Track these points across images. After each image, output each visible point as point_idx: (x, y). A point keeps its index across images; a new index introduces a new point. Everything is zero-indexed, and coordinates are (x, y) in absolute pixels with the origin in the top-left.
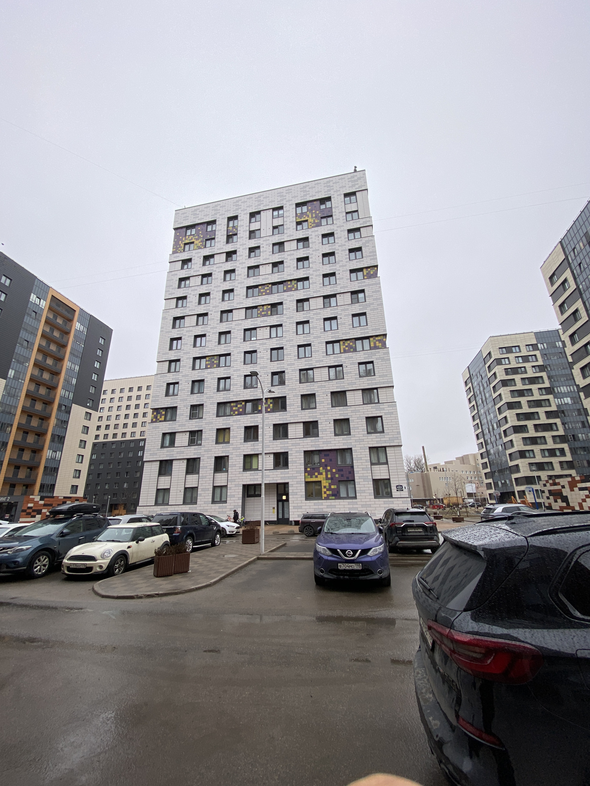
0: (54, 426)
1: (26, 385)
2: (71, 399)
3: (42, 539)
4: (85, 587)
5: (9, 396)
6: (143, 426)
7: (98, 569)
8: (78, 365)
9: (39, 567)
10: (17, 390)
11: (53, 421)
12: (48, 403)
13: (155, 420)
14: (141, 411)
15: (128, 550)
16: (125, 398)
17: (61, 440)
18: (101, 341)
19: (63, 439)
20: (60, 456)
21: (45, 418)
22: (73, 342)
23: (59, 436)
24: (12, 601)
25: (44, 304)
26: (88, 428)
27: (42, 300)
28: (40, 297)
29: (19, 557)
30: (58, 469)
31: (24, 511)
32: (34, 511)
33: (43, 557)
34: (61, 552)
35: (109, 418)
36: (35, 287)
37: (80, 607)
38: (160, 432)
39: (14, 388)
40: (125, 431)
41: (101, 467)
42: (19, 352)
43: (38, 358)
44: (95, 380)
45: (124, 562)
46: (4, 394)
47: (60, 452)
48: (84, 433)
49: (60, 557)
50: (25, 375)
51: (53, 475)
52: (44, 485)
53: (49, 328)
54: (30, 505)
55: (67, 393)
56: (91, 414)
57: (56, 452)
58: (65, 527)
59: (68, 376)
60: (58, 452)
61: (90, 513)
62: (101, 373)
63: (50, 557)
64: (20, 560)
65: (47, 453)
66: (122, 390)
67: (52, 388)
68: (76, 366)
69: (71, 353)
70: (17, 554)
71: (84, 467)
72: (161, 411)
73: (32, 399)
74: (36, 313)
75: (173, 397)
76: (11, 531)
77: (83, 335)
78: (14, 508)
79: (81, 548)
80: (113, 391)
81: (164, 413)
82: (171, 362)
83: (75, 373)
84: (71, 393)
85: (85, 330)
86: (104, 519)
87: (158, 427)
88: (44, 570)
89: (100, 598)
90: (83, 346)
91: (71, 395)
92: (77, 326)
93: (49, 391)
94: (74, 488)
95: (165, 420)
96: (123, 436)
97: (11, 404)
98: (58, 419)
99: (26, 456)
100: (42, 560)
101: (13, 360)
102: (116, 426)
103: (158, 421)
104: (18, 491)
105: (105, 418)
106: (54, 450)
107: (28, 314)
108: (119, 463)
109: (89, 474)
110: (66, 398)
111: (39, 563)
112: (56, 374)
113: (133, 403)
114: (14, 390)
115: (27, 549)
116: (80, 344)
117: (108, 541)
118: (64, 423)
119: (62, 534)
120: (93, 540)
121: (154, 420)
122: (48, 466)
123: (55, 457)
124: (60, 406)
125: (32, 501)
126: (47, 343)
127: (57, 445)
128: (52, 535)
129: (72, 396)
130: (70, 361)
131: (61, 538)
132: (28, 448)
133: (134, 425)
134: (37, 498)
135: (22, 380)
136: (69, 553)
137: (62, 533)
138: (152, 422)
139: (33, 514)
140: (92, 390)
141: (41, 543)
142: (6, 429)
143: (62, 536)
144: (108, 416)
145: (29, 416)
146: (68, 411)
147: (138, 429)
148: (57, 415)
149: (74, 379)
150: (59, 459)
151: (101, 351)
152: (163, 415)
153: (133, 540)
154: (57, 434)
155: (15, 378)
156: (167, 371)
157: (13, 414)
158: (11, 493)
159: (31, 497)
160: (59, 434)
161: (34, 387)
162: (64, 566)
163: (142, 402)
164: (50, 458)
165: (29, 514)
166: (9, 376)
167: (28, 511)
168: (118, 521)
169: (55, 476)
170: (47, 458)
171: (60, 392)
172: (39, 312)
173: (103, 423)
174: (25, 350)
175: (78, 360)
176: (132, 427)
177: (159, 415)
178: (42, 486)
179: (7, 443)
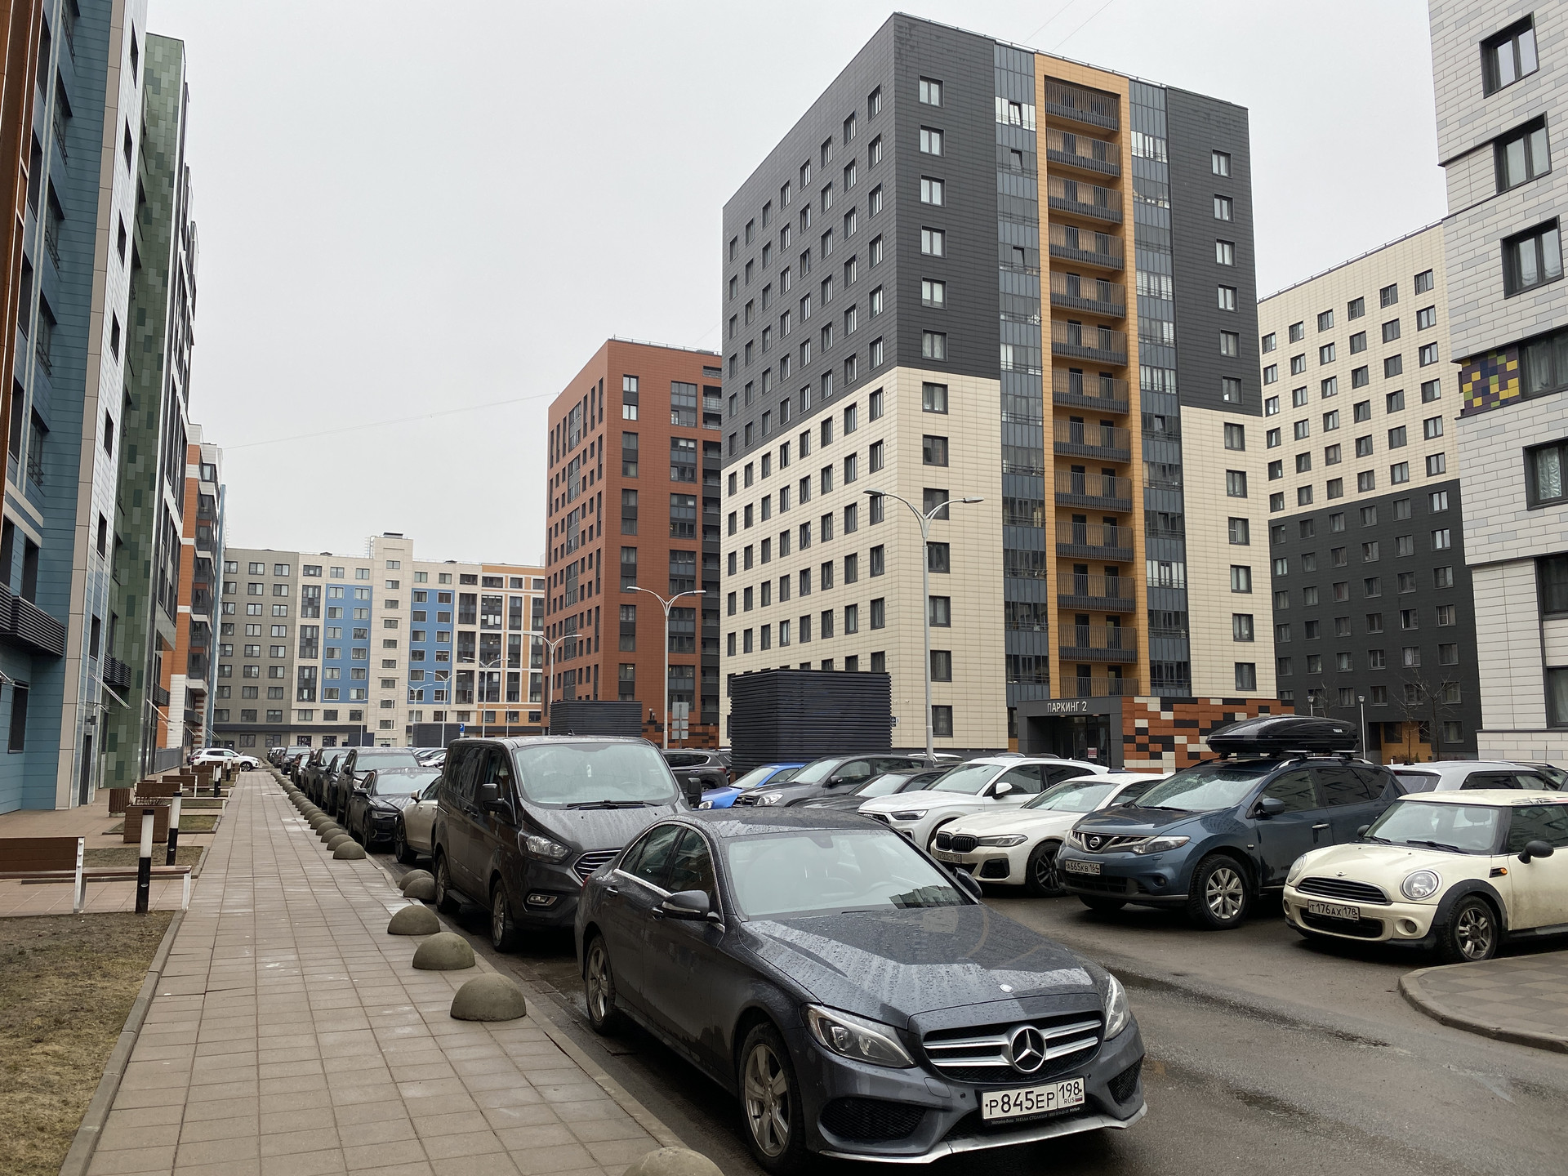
0: (1146, 485)
1: (1047, 381)
2: (1174, 392)
3: (1208, 819)
4: (1374, 981)
5: (1015, 423)
6: (1432, 433)
7: (1402, 932)
8: (1166, 276)
9: (1220, 899)
10: (1031, 401)
11: (1139, 473)
12: (1114, 419)
13: (1480, 402)
14: (1410, 380)
15: (1493, 882)
16: (1343, 346)
17: (1174, 526)
18: (1219, 166)
19: (1177, 523)
20: (1182, 578)
21: (1116, 469)
22: (1137, 203)
23: (1166, 515)
24: (1178, 981)
25: (1033, 116)
26: (1243, 474)
27: (1024, 106)
28: (1018, 100)
29: (1163, 866)
30: (1186, 614)
31: (1129, 739)
32: (1154, 739)
33: (1224, 872)
34: (1270, 863)
35: (1299, 428)
36: (997, 72)
37: (1379, 1038)
38: (1510, 445)
39: (1021, 397)
40: (1365, 464)
41: (1313, 599)
42: (1009, 290)
43: (1056, 290)
44: (1230, 308)
45: (1489, 921)
46: (1004, 419)
47: (1181, 565)
48: (1234, 495)
49: (1270, 879)
50: (1038, 351)
51: (1177, 634)
52: (1160, 667)
53: (1063, 185)
54: (1141, 723)
55: (1157, 375)
56: (1241, 427)
57: (1169, 565)
58: (1265, 789)
59: (1147, 321)
60: (1174, 565)
61: (1327, 750)
62: (1241, 277)
63: (1244, 875)
64: (1166, 872)
65: (1147, 572)
66: (1323, 319)
67: (1114, 371)
68: (1163, 279)
69: (1138, 242)
70: (1157, 856)
71: (1260, 604)
72: (1501, 360)
73: (1073, 419)
74: (1019, 153)
75: (1544, 289)
76: (1121, 793)
77: (1159, 165)
78: (1102, 731)
79: (1329, 856)
80: (1294, 331)
81: (1512, 365)
82: (1501, 143)
83: (1165, 303)
84: (1167, 372)
85: (1161, 148)
86: (1376, 771)
87: (1502, 429)
88: (1234, 909)
89: (1435, 1025)
90: (1167, 206)
91: (1171, 381)
92: (1134, 144)
93: (1107, 382)
94: (1245, 673)
95: (1525, 395)
96: (1365, 486)
97: (1026, 445)
98: (1151, 464)
99: (1097, 586)
100: (1225, 881)
101: (1002, 317)
102: (1332, 454)
103: (1494, 404)
104: (1101, 682)
105: (1287, 433)
106: (1162, 559)
107: (1003, 166)
108: (1368, 581)
109: (1278, 628)
110: (1157, 392)
111: (1217, 889)
112: (1113, 323)
113: (1375, 354)
114: (1024, 401)
115: (1179, 845)
116: (1157, 200)
117: (1411, 843)
118: (1170, 473)
119: (1260, 812)
120: (1360, 838)
121: (1478, 402)
122: (1157, 608)
123: (1171, 580)
124: (1147, 421)
125: (1142, 711)
126: (1068, 234)
127: (1167, 542)
128: (1236, 810)
129: (1173, 383)
130: (1142, 271)
131: (1260, 823)
132: (1097, 562)
133: (1397, 437)
134: (1154, 705)
135: (1035, 367)
136: (1295, 868)
137: (1260, 806)
138: (1468, 411)
139: (1152, 747)
140: (1228, 347)
141: (1209, 831)
142: (1032, 515)
143: (1263, 817)
144: (1296, 424)
145: (1075, 468)
146: (1173, 434)
147: (1415, 451)
148: (1146, 452)
149: (1165, 324)
150: (1182, 586)
151: (1225, 203)
152: (1512, 375)
153: (1506, 849)
154: (1160, 510)
155: (1020, 367)
156: (1494, 186)
157: (1037, 472)
158: (1084, 691)
159: (1137, 700)
160: (1166, 510)
161: (1067, 381)
162: (1292, 907)
163: (1407, 344)
164: (1156, 585)
165: (1142, 748)
166: (1003, 367)
167: (1140, 739)
168: (1426, 779)
169: (1183, 637)
170: (1150, 584)
171: (1138, 377)
172: (1026, 148)
173: (1287, 451)
174: (1023, 277)
175: (1163, 256)
176: (1391, 447)
177: (1494, 379)
178: (1155, 669)
179: (1043, 554)
